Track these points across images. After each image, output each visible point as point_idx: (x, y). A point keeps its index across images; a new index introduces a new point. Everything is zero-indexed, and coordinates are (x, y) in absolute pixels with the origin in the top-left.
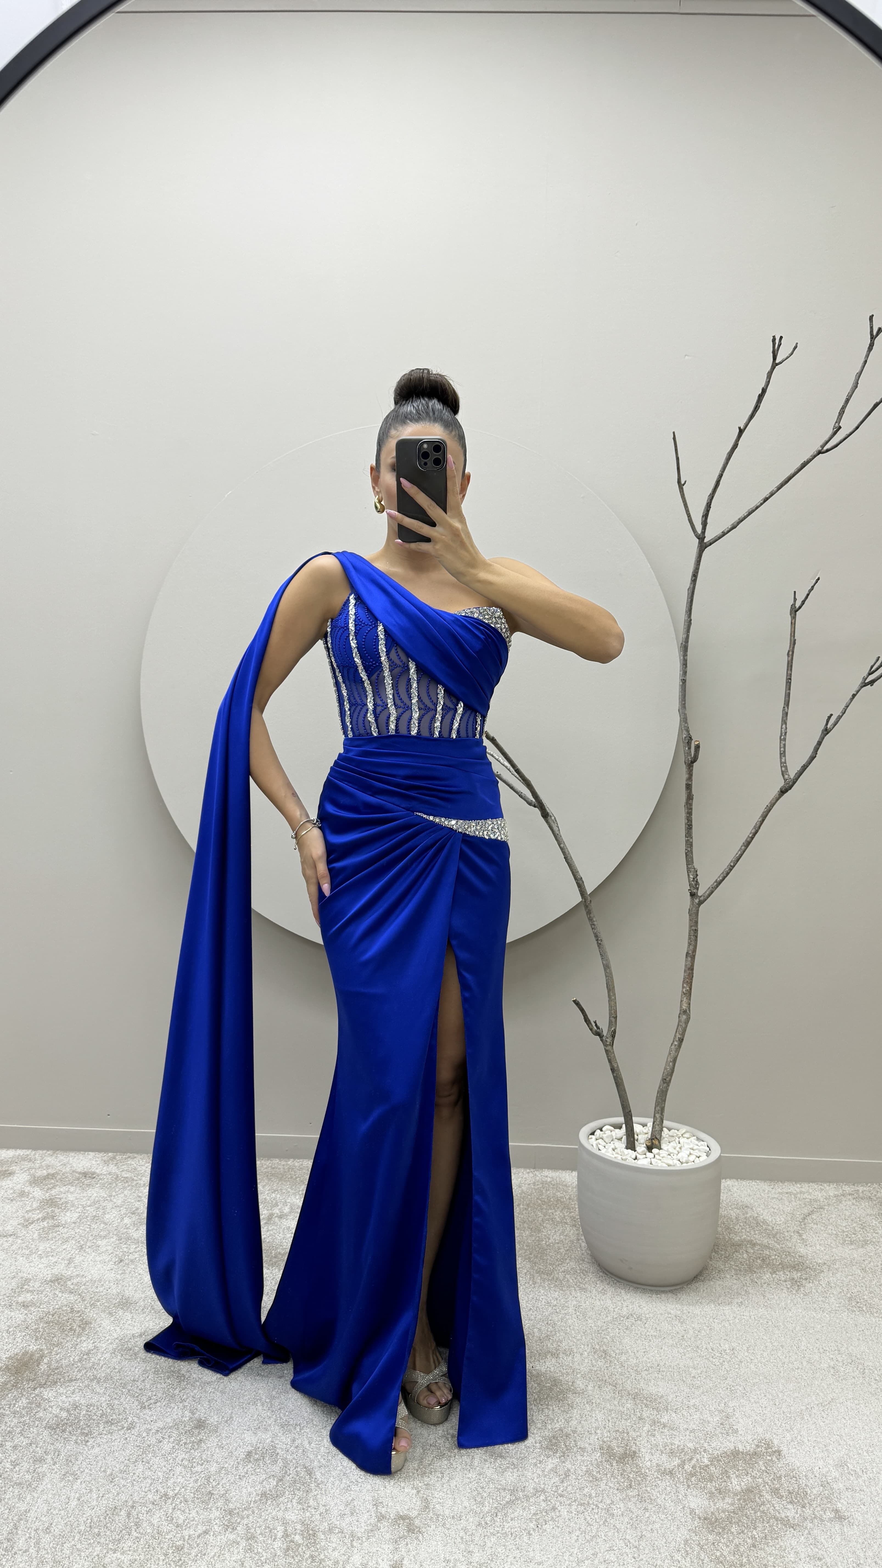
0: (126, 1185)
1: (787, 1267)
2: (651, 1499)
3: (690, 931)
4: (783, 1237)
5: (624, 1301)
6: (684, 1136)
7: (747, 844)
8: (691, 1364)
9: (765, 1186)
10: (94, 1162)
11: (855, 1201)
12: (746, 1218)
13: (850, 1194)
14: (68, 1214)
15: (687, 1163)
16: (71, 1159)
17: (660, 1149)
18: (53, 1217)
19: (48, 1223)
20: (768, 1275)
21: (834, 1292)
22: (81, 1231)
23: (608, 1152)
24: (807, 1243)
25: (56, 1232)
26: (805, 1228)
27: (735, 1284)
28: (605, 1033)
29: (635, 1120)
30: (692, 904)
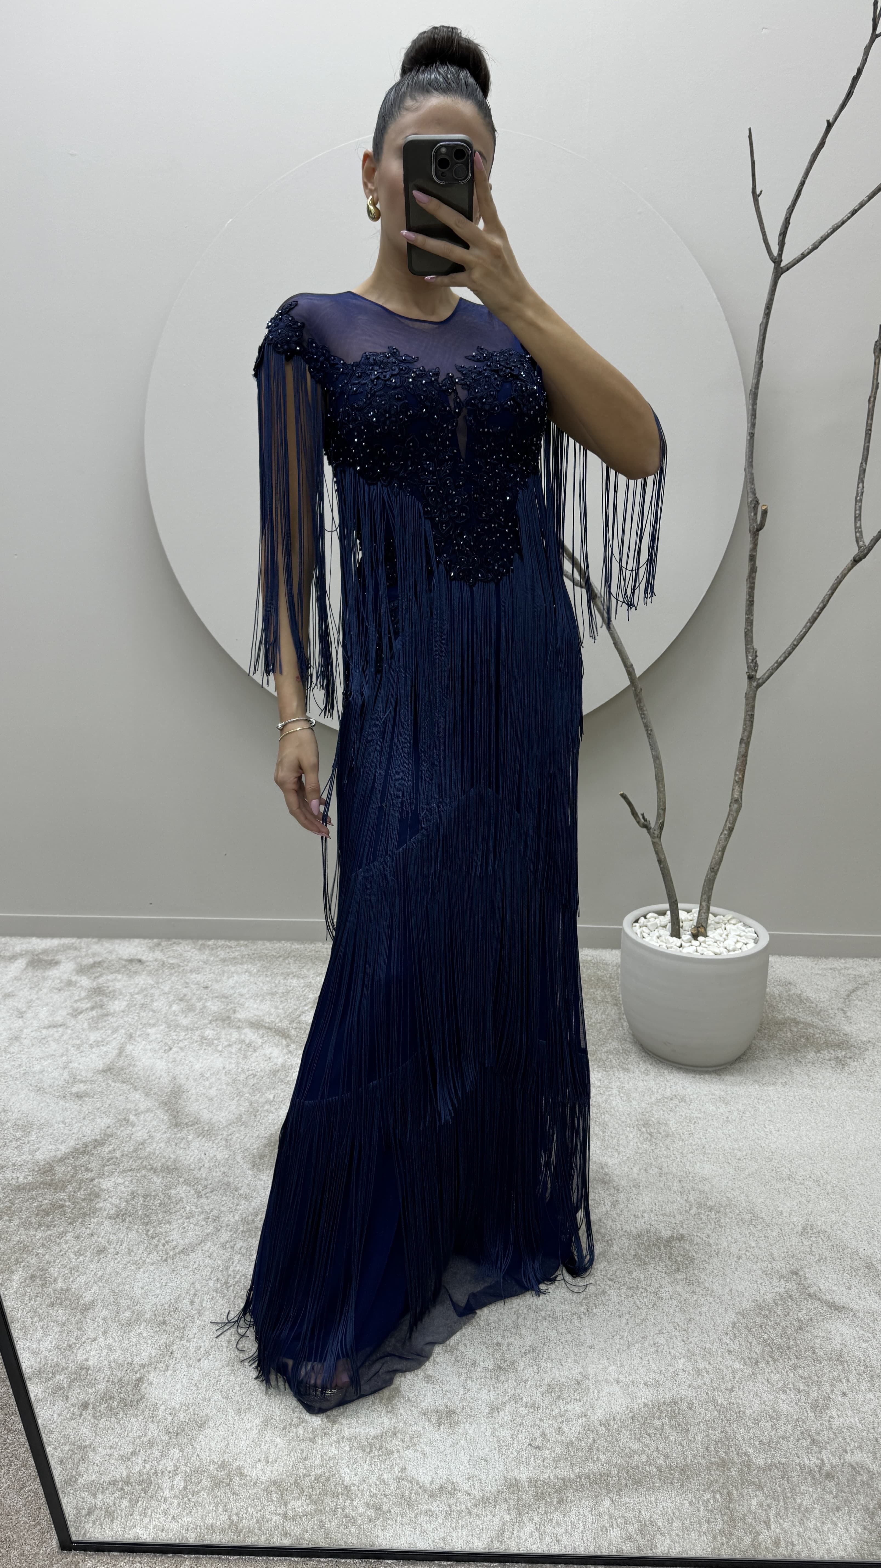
0: (173, 971)
1: (832, 1046)
2: (699, 1282)
3: (745, 715)
4: (828, 1015)
5: (667, 1081)
6: (730, 922)
7: (814, 619)
8: (737, 1146)
9: (808, 962)
10: (139, 949)
12: (789, 995)
14: (116, 1002)
15: (734, 951)
16: (117, 946)
17: (706, 936)
18: (101, 1006)
19: (97, 1012)
20: (812, 1054)
22: (130, 1020)
23: (653, 941)
24: (852, 1021)
25: (105, 1021)
26: (849, 1005)
27: (779, 1064)
28: (652, 826)
29: (680, 905)
30: (750, 686)
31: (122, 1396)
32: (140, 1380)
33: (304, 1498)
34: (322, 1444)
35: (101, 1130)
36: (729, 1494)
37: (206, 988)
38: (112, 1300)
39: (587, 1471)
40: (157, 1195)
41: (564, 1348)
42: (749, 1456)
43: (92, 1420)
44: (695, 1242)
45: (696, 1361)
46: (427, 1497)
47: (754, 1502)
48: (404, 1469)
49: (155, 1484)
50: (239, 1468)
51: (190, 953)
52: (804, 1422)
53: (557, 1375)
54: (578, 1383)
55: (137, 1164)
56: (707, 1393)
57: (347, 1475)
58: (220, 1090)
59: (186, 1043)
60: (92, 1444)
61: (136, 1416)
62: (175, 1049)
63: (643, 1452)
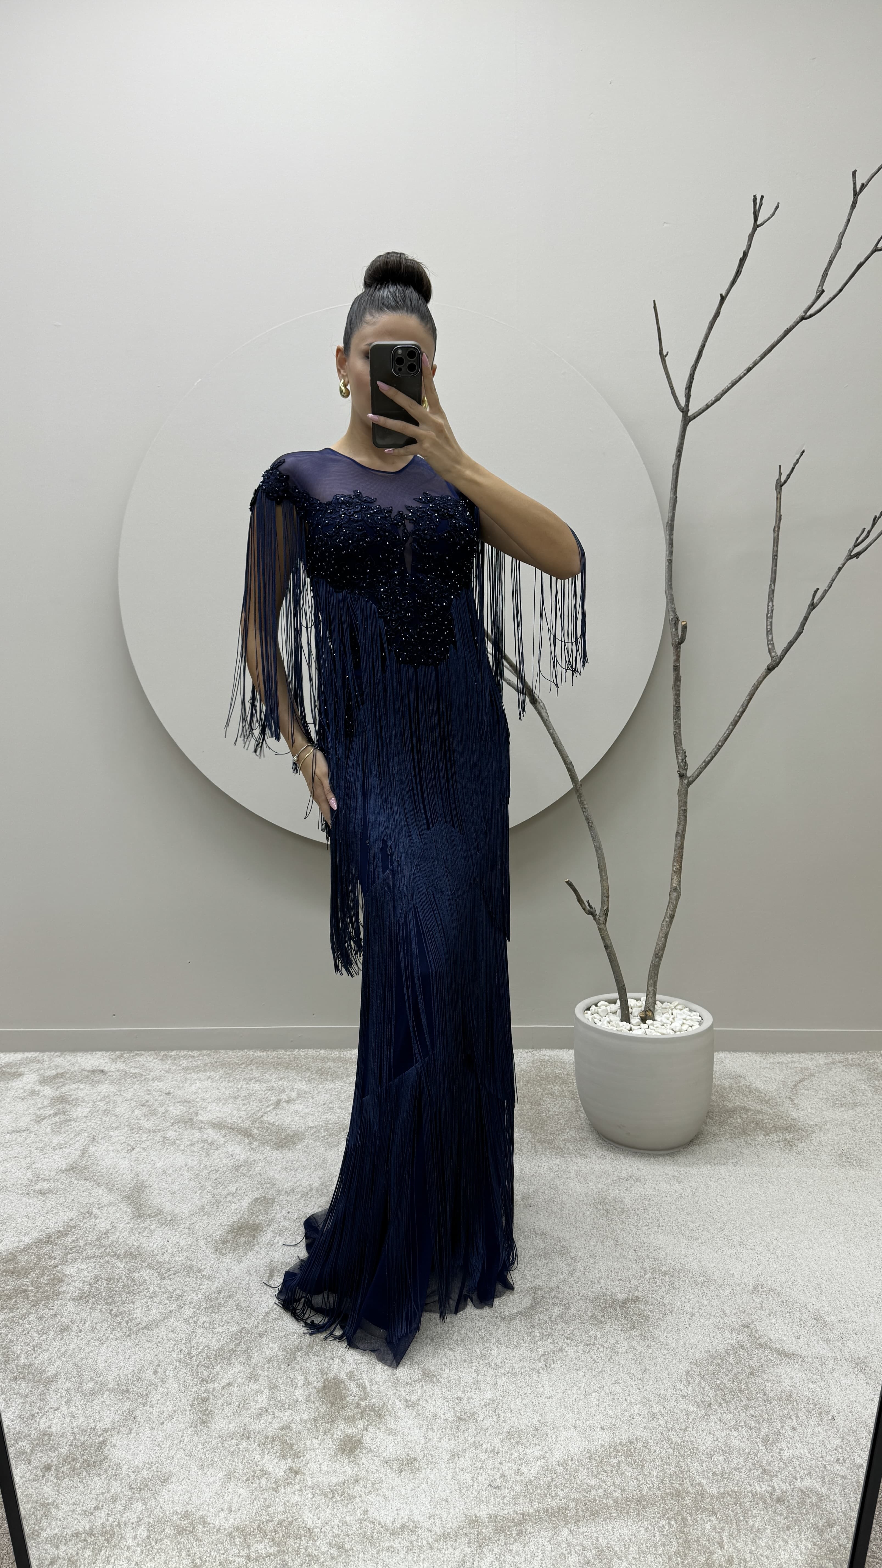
0: (135, 1080)
1: (780, 1130)
2: (654, 1338)
3: (679, 810)
4: (776, 1103)
5: (623, 1164)
6: (677, 1007)
7: (733, 720)
8: (689, 1219)
9: (756, 1057)
10: (102, 1061)
11: (844, 1068)
12: (739, 1086)
13: (840, 1062)
14: (79, 1109)
15: (680, 1031)
16: (79, 1058)
17: (654, 1020)
18: (64, 1113)
19: (60, 1118)
20: (761, 1137)
21: (826, 1150)
22: (93, 1124)
23: (604, 1025)
24: (799, 1107)
25: (68, 1126)
26: (796, 1094)
27: (730, 1146)
28: (598, 912)
29: (628, 994)
30: (682, 785)
31: (85, 1457)
32: (103, 1443)
33: (267, 1541)
34: (285, 1493)
35: (64, 1222)
36: (684, 1520)
37: (169, 1094)
38: (75, 1372)
39: (545, 1505)
40: (121, 1278)
41: (522, 1399)
42: (702, 1486)
43: (55, 1481)
44: (650, 1303)
45: (651, 1406)
46: (388, 1535)
47: (708, 1526)
48: (366, 1512)
49: (118, 1535)
50: (202, 1517)
51: (152, 1064)
52: (756, 1455)
53: (516, 1424)
54: (537, 1430)
55: (100, 1252)
56: (662, 1433)
57: (309, 1519)
58: (183, 1184)
59: (148, 1143)
60: (54, 1501)
61: (99, 1475)
62: (137, 1150)
63: (601, 1486)
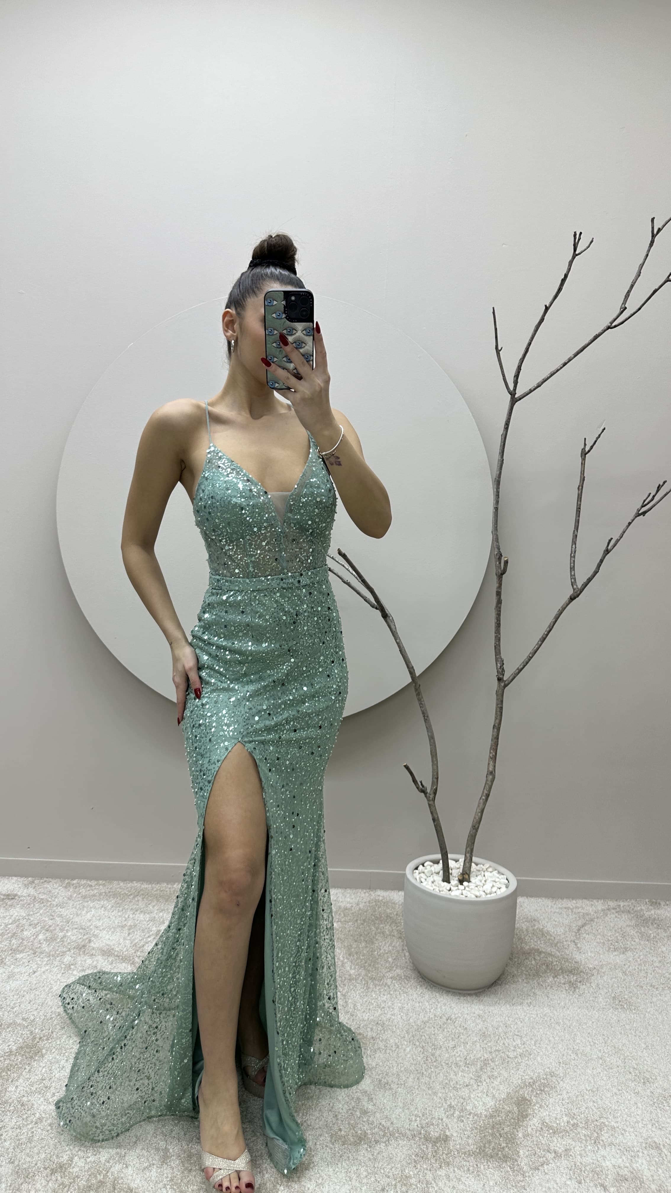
0: (42, 905)
1: (566, 972)
3: (496, 708)
4: (563, 946)
6: (488, 870)
7: (543, 639)
9: (548, 902)
12: (534, 930)
13: (614, 909)
15: (490, 894)
17: (469, 881)
20: (551, 979)
21: (602, 993)
23: (429, 885)
24: (581, 951)
26: (579, 938)
27: (526, 987)
28: (428, 791)
29: (450, 856)
30: (499, 687)
37: (68, 920)
51: (57, 891)
